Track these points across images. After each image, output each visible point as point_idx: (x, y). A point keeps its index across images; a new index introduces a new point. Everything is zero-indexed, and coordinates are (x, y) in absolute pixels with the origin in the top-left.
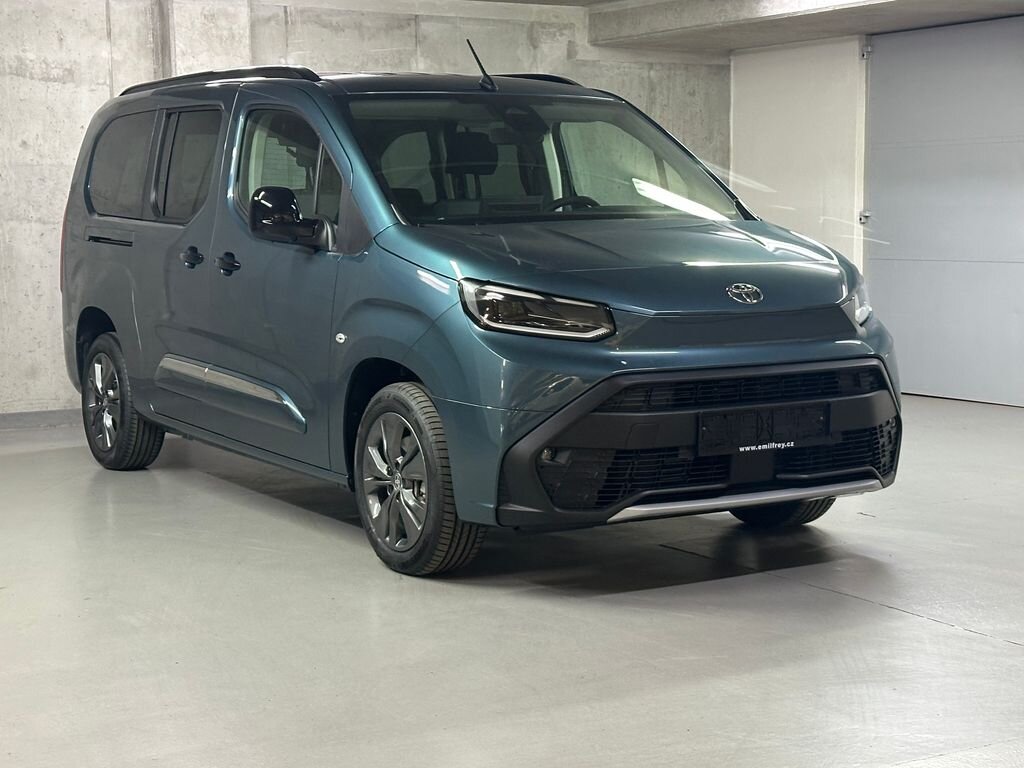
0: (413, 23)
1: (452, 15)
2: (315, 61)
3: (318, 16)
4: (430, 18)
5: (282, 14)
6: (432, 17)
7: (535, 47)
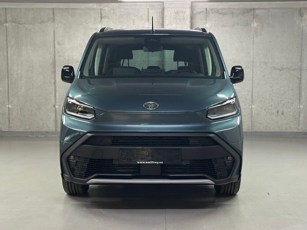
0: (253, 11)
1: (268, 7)
2: (216, 25)
3: (218, 10)
4: (259, 9)
5: (205, 11)
6: (260, 8)
7: (302, 17)
